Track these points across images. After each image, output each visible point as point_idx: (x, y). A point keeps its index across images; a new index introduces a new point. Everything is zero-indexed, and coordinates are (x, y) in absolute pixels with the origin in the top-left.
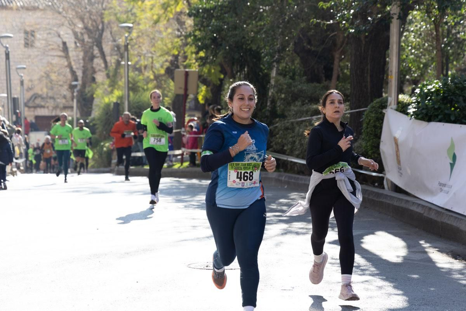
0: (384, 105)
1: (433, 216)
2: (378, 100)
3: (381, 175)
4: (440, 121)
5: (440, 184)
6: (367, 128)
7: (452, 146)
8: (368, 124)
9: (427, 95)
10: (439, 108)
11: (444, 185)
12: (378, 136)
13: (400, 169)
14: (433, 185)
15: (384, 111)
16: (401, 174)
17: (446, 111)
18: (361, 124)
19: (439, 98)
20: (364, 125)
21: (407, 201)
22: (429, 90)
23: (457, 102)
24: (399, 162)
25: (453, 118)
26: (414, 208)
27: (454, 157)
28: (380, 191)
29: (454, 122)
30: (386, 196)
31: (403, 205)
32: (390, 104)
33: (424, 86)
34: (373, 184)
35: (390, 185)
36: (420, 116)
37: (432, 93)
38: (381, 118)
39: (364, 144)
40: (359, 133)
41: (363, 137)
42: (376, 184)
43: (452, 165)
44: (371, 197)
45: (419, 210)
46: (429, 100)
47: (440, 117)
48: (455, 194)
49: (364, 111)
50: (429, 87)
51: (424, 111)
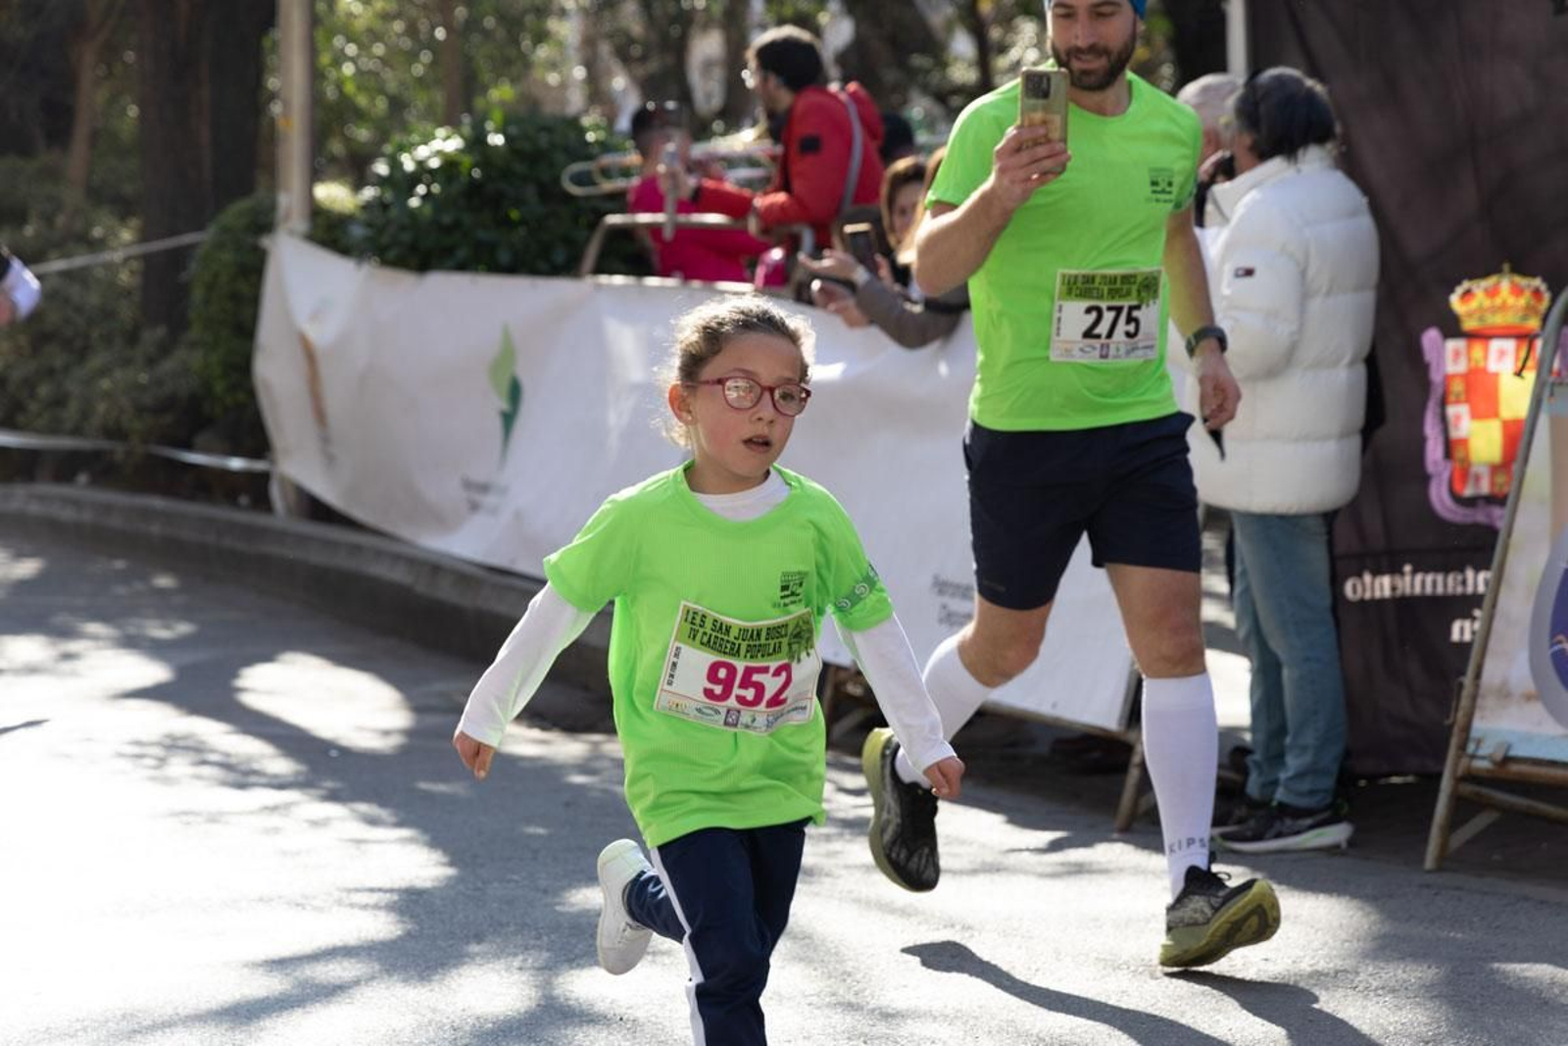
0: (264, 223)
1: (446, 592)
2: (243, 205)
3: (259, 466)
4: (462, 267)
5: (468, 485)
6: (207, 302)
7: (508, 352)
8: (210, 287)
9: (414, 179)
10: (457, 225)
11: (484, 488)
12: (246, 330)
13: (325, 440)
14: (444, 490)
15: (266, 242)
16: (330, 460)
17: (482, 235)
18: (184, 290)
19: (455, 188)
20: (198, 294)
21: (356, 549)
22: (421, 164)
23: (518, 203)
24: (320, 415)
25: (504, 257)
26: (381, 570)
27: (515, 392)
28: (260, 519)
29: (512, 269)
30: (281, 536)
31: (343, 561)
32: (287, 217)
33: (402, 148)
34: (231, 498)
35: (292, 496)
36: (392, 254)
37: (431, 172)
38: (252, 269)
39: (196, 359)
40: (178, 325)
41: (194, 333)
42: (244, 500)
43: (508, 419)
44: (228, 542)
45: (398, 575)
46: (424, 198)
47: (462, 253)
48: (518, 515)
49: (192, 247)
50: (422, 152)
51: (406, 237)
